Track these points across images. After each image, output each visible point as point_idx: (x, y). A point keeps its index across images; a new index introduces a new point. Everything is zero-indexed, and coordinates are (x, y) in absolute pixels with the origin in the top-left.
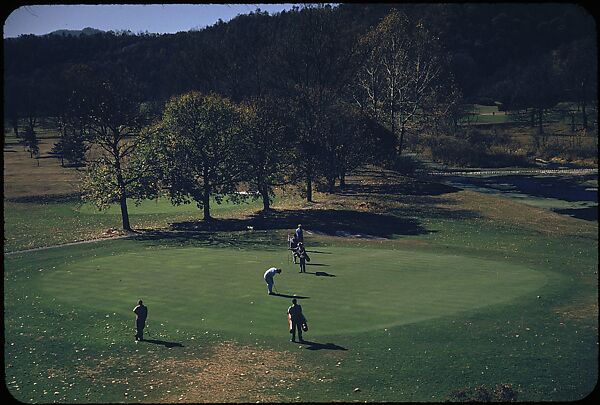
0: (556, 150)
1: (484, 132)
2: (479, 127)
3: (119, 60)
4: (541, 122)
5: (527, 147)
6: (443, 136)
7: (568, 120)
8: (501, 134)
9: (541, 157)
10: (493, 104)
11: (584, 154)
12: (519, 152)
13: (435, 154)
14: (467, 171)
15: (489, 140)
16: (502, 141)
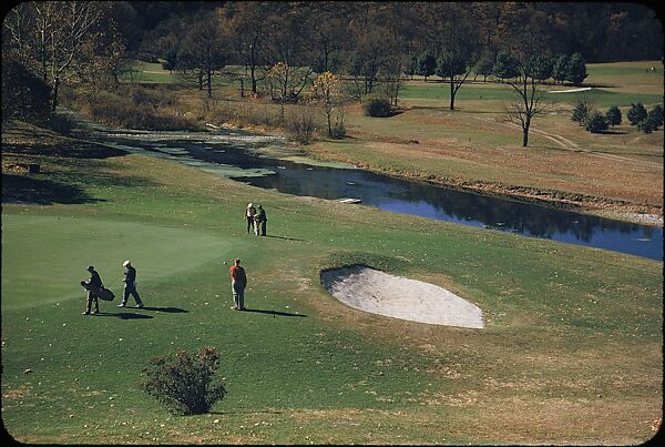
0: (226, 116)
1: (148, 91)
2: (144, 85)
4: (209, 84)
5: (196, 110)
6: (103, 93)
7: (237, 84)
8: (168, 95)
9: (211, 122)
10: (155, 62)
11: (255, 122)
12: (189, 115)
13: (96, 113)
14: (132, 133)
15: (154, 102)
16: (170, 103)
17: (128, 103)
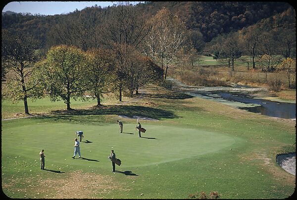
0: (240, 79)
1: (206, 69)
2: (204, 66)
3: (24, 28)
4: (233, 65)
5: (226, 77)
6: (186, 70)
7: (246, 64)
8: (214, 70)
9: (233, 82)
10: (210, 56)
11: (253, 81)
12: (222, 79)
13: (182, 79)
15: (208, 73)
16: (215, 74)
17: (197, 74)
